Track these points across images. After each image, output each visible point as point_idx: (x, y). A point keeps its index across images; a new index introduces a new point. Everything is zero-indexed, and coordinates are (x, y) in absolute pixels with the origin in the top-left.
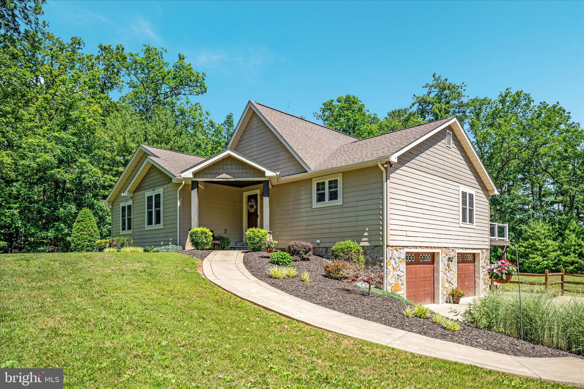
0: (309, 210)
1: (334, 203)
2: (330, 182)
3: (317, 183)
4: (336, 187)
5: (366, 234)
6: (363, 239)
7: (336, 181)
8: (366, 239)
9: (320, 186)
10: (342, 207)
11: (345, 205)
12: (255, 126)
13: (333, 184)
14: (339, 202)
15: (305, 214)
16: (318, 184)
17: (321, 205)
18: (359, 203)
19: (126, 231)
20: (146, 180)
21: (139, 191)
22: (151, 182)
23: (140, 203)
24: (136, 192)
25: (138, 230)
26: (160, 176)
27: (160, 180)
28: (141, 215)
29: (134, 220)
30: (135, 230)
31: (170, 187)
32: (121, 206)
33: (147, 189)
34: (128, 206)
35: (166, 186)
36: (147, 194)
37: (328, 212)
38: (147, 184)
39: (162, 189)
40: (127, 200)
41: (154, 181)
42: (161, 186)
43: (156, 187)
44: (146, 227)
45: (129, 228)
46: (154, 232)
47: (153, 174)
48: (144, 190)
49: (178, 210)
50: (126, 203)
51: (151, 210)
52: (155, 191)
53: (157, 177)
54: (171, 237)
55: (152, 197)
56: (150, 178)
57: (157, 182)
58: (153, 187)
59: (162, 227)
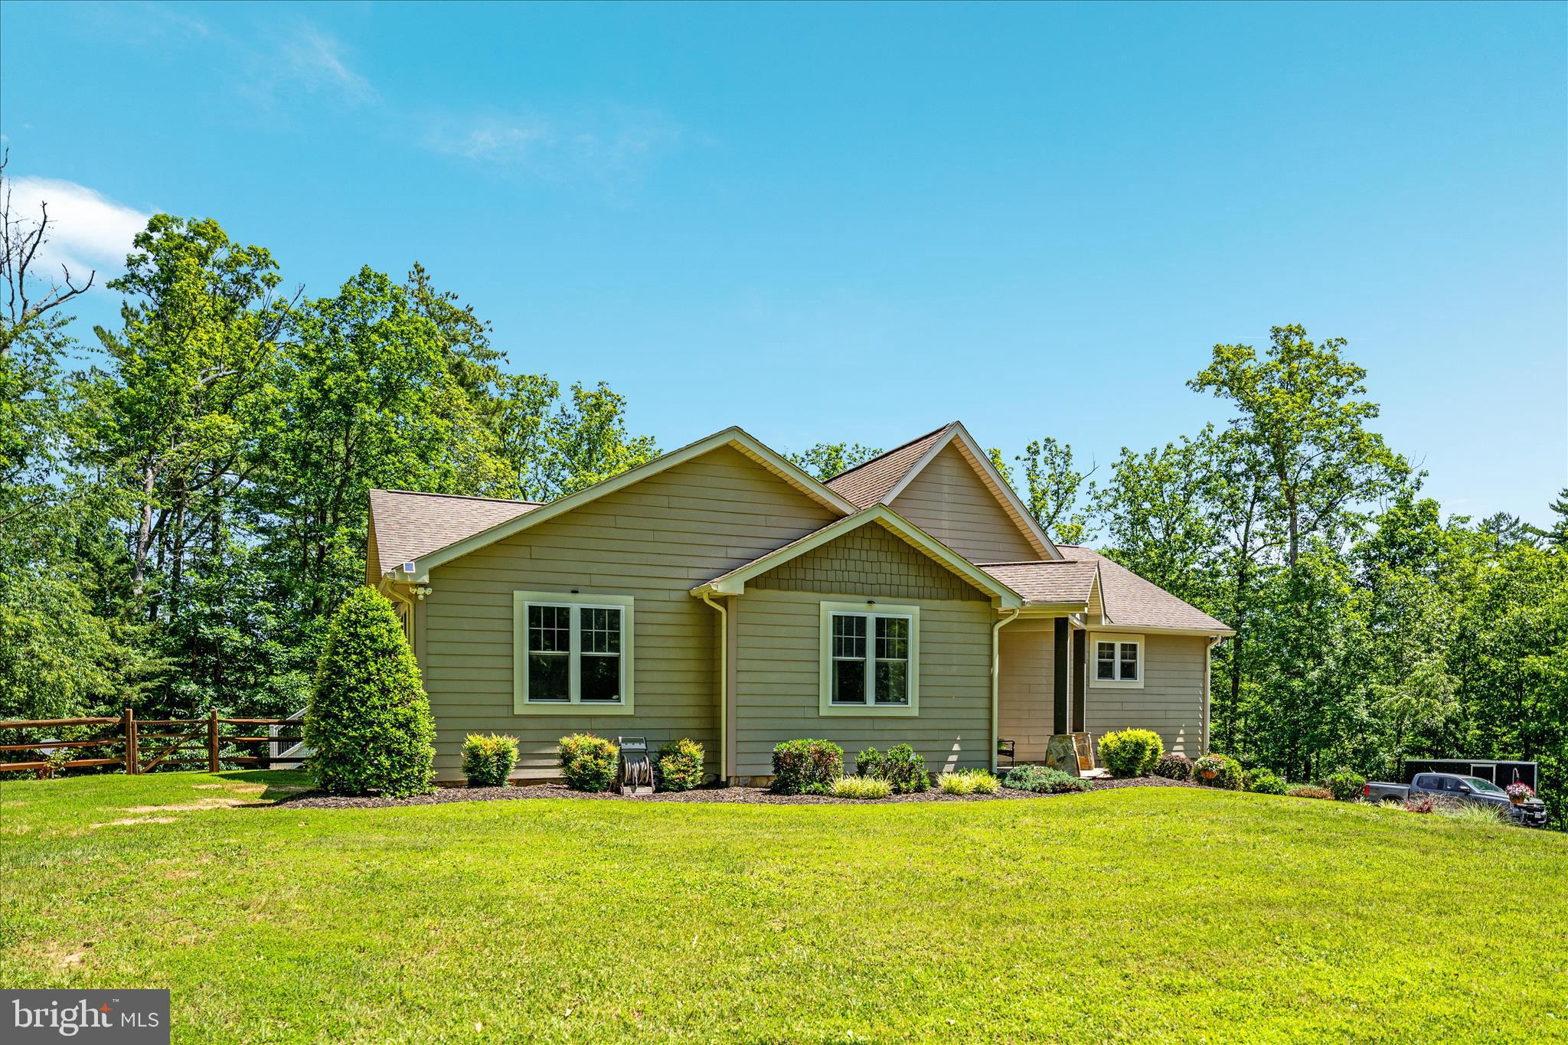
1: (1129, 684)
2: (1124, 647)
3: (1100, 644)
4: (1134, 657)
5: (1180, 740)
6: (1175, 748)
7: (1134, 647)
8: (1181, 748)
9: (1106, 650)
10: (1142, 692)
11: (1148, 690)
13: (1130, 650)
14: (1139, 683)
16: (1101, 646)
17: (1106, 683)
18: (1170, 690)
19: (575, 704)
20: (826, 564)
21: (779, 588)
22: (854, 576)
23: (784, 629)
24: (757, 587)
25: (770, 713)
26: (903, 569)
27: (904, 579)
28: (793, 666)
29: (742, 677)
30: (751, 713)
31: (953, 610)
32: (527, 604)
33: (831, 591)
34: (586, 613)
35: (936, 604)
36: (831, 608)
37: (1118, 698)
38: (831, 576)
39: (917, 608)
40: (574, 588)
41: (872, 578)
42: (908, 596)
43: (880, 595)
44: (828, 706)
45: (587, 694)
46: (868, 724)
47: (864, 553)
48: (813, 591)
49: (991, 677)
50: (570, 596)
51: (855, 658)
52: (875, 606)
53: (891, 569)
54: (956, 741)
55: (862, 621)
56: (851, 565)
57: (888, 582)
58: (863, 594)
59: (916, 713)
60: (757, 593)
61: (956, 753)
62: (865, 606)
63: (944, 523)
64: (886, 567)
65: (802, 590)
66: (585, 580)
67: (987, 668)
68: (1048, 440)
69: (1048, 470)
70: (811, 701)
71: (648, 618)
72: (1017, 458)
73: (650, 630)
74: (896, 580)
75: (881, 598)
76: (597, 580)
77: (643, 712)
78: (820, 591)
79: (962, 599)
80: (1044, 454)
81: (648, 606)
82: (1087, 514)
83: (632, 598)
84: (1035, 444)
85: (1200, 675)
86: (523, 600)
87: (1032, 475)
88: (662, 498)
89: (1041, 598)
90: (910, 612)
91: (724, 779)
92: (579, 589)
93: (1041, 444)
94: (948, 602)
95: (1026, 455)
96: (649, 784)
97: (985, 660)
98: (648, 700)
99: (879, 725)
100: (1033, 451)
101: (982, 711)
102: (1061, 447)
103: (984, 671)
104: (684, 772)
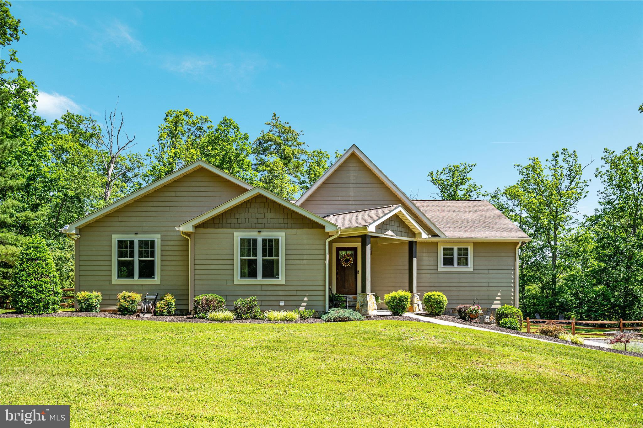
0: (433, 272)
1: (463, 268)
2: (459, 249)
3: (444, 249)
4: (466, 254)
5: (498, 298)
6: (495, 302)
7: (466, 249)
8: (499, 302)
9: (448, 251)
10: (472, 273)
11: (476, 272)
12: (352, 173)
13: (463, 252)
14: (470, 268)
15: (428, 276)
17: (448, 268)
18: (491, 272)
19: (136, 279)
20: (237, 216)
21: (214, 228)
22: (251, 220)
23: (217, 245)
24: (204, 227)
25: (210, 283)
26: (277, 216)
27: (277, 221)
28: (221, 262)
29: (197, 267)
30: (201, 282)
31: (302, 234)
32: (117, 240)
33: (240, 228)
34: (141, 242)
35: (294, 231)
36: (239, 235)
37: (456, 276)
38: (240, 221)
39: (284, 234)
40: (136, 232)
41: (260, 221)
42: (279, 228)
43: (264, 228)
44: (238, 279)
45: (141, 276)
46: (259, 288)
47: (256, 209)
48: (231, 228)
49: (325, 265)
50: (134, 236)
51: (252, 258)
52: (262, 233)
53: (270, 216)
54: (306, 296)
55: (255, 241)
56: (250, 215)
57: (269, 222)
58: (256, 228)
59: (283, 282)
60: (201, 230)
61: (305, 302)
62: (257, 234)
63: (351, 193)
64: (267, 215)
65: (225, 228)
66: (141, 229)
67: (323, 261)
68: (564, 150)
69: (565, 165)
70: (230, 277)
71: (166, 243)
72: (547, 160)
73: (167, 248)
74: (273, 221)
75: (265, 230)
76: (145, 229)
77: (164, 283)
78: (234, 228)
79: (308, 228)
80: (561, 157)
81: (166, 238)
82: (583, 185)
83: (160, 235)
84: (557, 152)
85: (512, 263)
86: (116, 238)
87: (556, 167)
88: (173, 193)
89: (351, 225)
90: (281, 236)
91: (189, 312)
92: (138, 232)
93: (560, 151)
94: (301, 230)
95: (553, 158)
96: (151, 313)
97: (322, 257)
98: (167, 278)
99: (265, 288)
100: (556, 156)
101: (321, 281)
102: (571, 152)
103: (321, 262)
104: (163, 308)
